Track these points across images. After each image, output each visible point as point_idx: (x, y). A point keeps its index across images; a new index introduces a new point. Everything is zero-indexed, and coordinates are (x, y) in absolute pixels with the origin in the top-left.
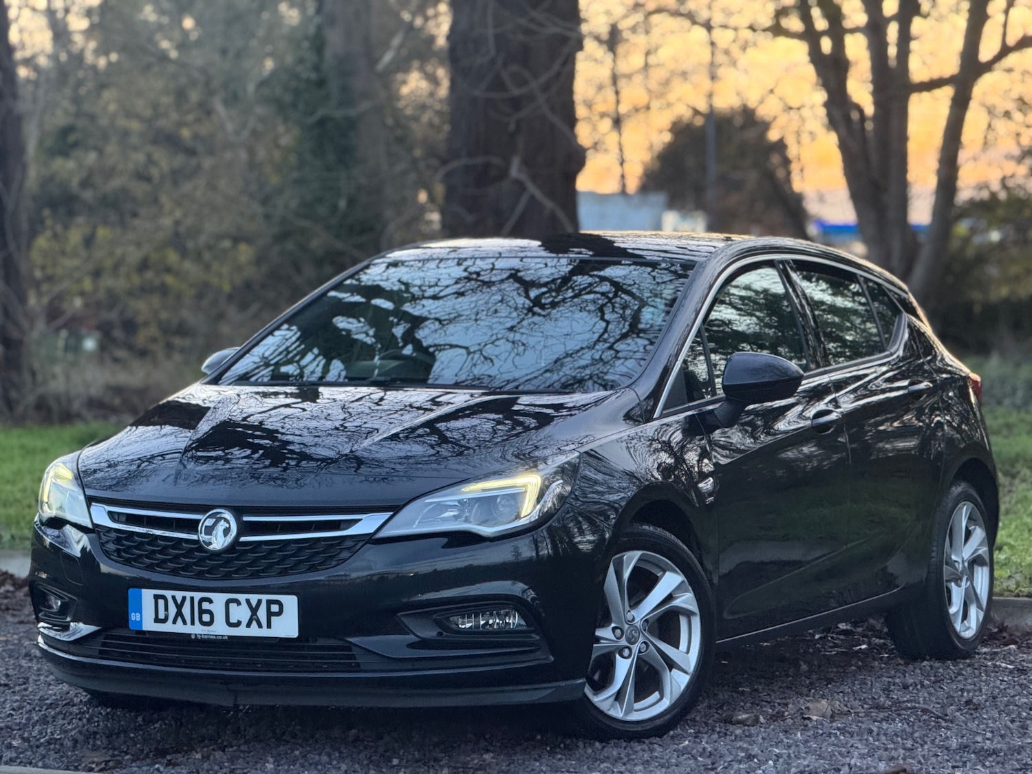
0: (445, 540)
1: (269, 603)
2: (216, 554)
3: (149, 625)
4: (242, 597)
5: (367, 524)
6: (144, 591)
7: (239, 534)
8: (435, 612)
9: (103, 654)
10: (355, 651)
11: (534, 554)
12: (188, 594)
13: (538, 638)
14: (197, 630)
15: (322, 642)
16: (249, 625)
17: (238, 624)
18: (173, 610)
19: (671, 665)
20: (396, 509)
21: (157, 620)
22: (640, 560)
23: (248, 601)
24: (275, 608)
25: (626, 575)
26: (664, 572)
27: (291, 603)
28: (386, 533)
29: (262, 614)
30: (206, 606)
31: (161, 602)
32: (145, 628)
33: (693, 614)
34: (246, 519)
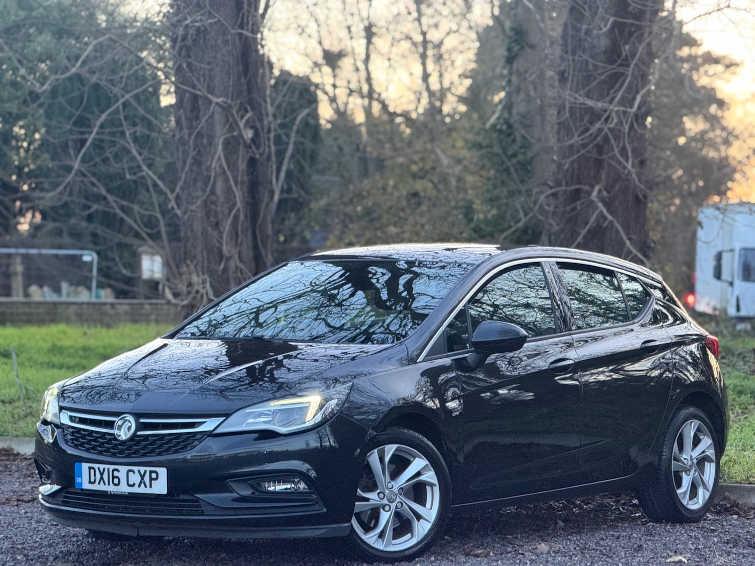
0: (256, 435)
1: (151, 472)
2: (123, 443)
3: (86, 486)
4: (136, 468)
5: (209, 425)
6: (83, 464)
7: (136, 431)
8: (250, 479)
9: (65, 503)
10: (201, 503)
11: (319, 445)
12: (107, 466)
13: (315, 497)
14: (111, 489)
15: (182, 497)
16: (139, 486)
17: (133, 485)
18: (98, 476)
19: (419, 517)
20: (227, 416)
21: (90, 482)
22: (396, 450)
23: (139, 471)
24: (154, 476)
25: (387, 459)
26: (415, 458)
27: (163, 472)
28: (221, 430)
29: (147, 479)
30: (116, 473)
31: (92, 471)
32: (84, 487)
33: (435, 485)
34: (142, 420)
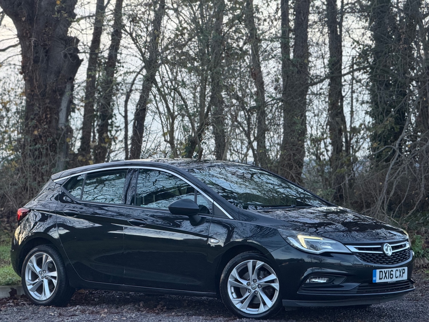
3: (378, 281)
4: (398, 269)
6: (377, 270)
10: (409, 282)
12: (388, 270)
14: (389, 280)
17: (397, 277)
18: (384, 275)
21: (380, 279)
27: (406, 269)
29: (401, 273)
30: (392, 272)
31: (381, 273)
